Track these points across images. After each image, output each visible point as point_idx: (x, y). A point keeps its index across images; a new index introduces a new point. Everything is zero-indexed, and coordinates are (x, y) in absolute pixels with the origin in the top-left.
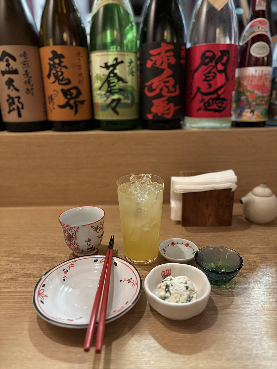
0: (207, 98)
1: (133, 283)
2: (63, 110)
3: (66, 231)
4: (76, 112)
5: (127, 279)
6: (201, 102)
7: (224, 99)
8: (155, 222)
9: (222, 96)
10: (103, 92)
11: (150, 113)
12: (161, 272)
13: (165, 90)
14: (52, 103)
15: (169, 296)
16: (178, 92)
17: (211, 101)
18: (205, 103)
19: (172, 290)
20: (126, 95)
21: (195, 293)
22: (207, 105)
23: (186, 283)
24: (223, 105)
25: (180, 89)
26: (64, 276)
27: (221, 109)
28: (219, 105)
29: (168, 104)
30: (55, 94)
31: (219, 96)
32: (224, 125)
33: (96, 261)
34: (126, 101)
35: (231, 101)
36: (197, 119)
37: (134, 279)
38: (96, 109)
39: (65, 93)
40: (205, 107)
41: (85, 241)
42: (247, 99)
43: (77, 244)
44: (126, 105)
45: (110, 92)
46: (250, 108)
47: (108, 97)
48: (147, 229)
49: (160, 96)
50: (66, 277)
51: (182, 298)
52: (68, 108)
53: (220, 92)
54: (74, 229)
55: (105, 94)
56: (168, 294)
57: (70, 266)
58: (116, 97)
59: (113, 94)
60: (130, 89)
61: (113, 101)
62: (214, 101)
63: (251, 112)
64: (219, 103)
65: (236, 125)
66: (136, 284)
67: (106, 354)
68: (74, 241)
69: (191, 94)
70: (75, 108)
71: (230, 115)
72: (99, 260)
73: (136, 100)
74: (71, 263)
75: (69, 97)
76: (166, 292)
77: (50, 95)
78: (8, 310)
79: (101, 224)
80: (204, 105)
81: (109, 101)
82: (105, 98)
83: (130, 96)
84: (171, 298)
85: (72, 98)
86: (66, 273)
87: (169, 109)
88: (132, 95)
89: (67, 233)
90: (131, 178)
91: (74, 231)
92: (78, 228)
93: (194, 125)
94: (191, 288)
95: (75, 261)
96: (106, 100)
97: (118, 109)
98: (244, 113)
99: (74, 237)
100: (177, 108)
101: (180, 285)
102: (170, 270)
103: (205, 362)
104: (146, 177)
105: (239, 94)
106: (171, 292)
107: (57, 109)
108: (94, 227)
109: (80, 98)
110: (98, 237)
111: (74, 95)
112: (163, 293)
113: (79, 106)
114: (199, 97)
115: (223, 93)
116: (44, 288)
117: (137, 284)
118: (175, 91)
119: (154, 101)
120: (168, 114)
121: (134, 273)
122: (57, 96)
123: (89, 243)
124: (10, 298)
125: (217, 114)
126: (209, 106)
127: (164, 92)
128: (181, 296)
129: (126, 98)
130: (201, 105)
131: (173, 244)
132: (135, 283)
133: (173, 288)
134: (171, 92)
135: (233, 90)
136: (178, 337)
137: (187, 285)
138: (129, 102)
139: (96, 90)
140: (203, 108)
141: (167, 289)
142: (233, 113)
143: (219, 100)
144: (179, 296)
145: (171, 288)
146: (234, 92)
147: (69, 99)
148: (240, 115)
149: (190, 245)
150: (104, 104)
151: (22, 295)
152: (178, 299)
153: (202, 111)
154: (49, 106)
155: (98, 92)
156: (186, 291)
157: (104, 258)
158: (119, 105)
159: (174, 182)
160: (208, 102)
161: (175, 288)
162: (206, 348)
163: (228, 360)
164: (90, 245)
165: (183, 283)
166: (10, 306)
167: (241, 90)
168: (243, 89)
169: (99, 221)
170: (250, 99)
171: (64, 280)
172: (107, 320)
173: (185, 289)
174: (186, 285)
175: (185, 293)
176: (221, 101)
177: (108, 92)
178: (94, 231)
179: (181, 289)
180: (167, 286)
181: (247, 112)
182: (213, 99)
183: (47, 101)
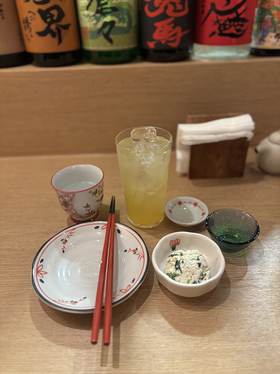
0: (223, 18)
1: (139, 255)
2: (43, 38)
3: (60, 197)
4: (60, 41)
5: (132, 250)
6: (215, 24)
7: (244, 20)
8: (161, 185)
9: (242, 16)
10: (92, 13)
11: (152, 40)
12: (169, 243)
13: (171, 7)
14: (28, 30)
15: (180, 274)
16: (186, 11)
17: (228, 23)
18: (220, 25)
19: (183, 267)
20: (121, 16)
21: (208, 270)
22: (222, 28)
23: (198, 259)
24: (243, 28)
25: (189, 6)
26: (63, 248)
27: (240, 33)
28: (238, 27)
29: (174, 27)
30: (31, 17)
31: (238, 15)
32: (242, 55)
33: (97, 227)
34: (121, 25)
35: (252, 23)
36: (207, 47)
37: (140, 249)
38: (84, 36)
39: (44, 14)
40: (221, 31)
41: (83, 207)
42: (272, 19)
43: (74, 210)
44: (122, 31)
45: (101, 12)
46: (275, 31)
47: (98, 20)
48: (153, 193)
49: (163, 16)
50: (65, 248)
51: (194, 277)
52: (49, 36)
53: (240, 11)
54: (70, 195)
55: (94, 16)
56: (178, 272)
57: (69, 235)
58: (108, 19)
59: (104, 14)
60: (125, 7)
61: (105, 24)
62: (232, 23)
63: (276, 37)
64: (238, 25)
65: (256, 53)
66: (142, 257)
67: (114, 337)
68: (70, 207)
69: (203, 12)
70: (58, 35)
71: (250, 41)
72: (101, 226)
73: (134, 23)
74: (69, 232)
75: (49, 20)
76: (177, 269)
77: (25, 18)
78: (6, 287)
79: (100, 187)
80: (219, 28)
81: (100, 25)
82: (95, 21)
83: (125, 16)
84: (182, 277)
85: (53, 22)
86: (65, 244)
87: (175, 35)
88: (129, 16)
89: (62, 199)
90: (132, 132)
91: (70, 197)
92: (74, 194)
93: (203, 55)
94: (204, 265)
95: (74, 229)
96: (96, 24)
97: (112, 36)
98: (267, 39)
99: (70, 203)
100: (185, 32)
101: (192, 261)
102: (179, 239)
103: (219, 345)
104: (151, 130)
105: (264, 11)
106: (182, 269)
107: (36, 36)
108: (92, 192)
109: (64, 22)
110: (98, 201)
111: (55, 18)
112: (172, 270)
113: (63, 32)
114: (213, 16)
115: (244, 11)
116: (42, 263)
117: (144, 258)
118: (183, 9)
119: (156, 24)
120: (174, 41)
121: (140, 243)
122: (34, 19)
123: (88, 209)
124: (8, 272)
125: (234, 40)
126: (225, 29)
127: (169, 12)
128: (193, 275)
129: (121, 20)
130: (215, 28)
131: (180, 203)
132: (141, 255)
133: (184, 266)
134: (178, 11)
135: (256, 7)
136: (189, 316)
137: (200, 262)
138: (125, 25)
139: (83, 10)
140: (218, 32)
141: (177, 266)
142: (253, 37)
143: (238, 22)
144: (191, 275)
145: (182, 265)
146: (256, 10)
147: (50, 24)
148: (262, 40)
149: (199, 205)
150: (94, 29)
151: (19, 268)
152: (190, 278)
153: (216, 37)
154: (26, 33)
155: (86, 12)
156: (198, 269)
157: (106, 225)
158: (113, 30)
159: (181, 131)
160: (224, 25)
161: (187, 266)
162: (220, 328)
163: (244, 341)
164: (89, 210)
165: (195, 259)
166: (9, 282)
167: (266, 6)
168: (269, 6)
169: (98, 185)
170: (276, 20)
171: (63, 252)
172: (113, 304)
173: (197, 266)
174: (198, 262)
175: (198, 271)
176: (240, 23)
177: (97, 12)
178: (93, 195)
179: (193, 267)
180: (177, 263)
181: (271, 37)
182: (230, 20)
183: (23, 26)
